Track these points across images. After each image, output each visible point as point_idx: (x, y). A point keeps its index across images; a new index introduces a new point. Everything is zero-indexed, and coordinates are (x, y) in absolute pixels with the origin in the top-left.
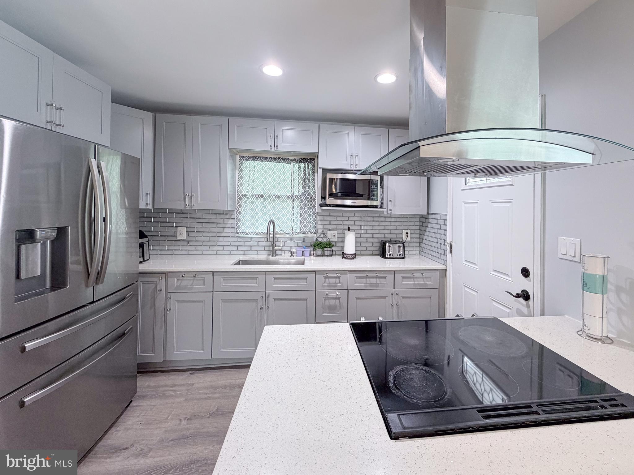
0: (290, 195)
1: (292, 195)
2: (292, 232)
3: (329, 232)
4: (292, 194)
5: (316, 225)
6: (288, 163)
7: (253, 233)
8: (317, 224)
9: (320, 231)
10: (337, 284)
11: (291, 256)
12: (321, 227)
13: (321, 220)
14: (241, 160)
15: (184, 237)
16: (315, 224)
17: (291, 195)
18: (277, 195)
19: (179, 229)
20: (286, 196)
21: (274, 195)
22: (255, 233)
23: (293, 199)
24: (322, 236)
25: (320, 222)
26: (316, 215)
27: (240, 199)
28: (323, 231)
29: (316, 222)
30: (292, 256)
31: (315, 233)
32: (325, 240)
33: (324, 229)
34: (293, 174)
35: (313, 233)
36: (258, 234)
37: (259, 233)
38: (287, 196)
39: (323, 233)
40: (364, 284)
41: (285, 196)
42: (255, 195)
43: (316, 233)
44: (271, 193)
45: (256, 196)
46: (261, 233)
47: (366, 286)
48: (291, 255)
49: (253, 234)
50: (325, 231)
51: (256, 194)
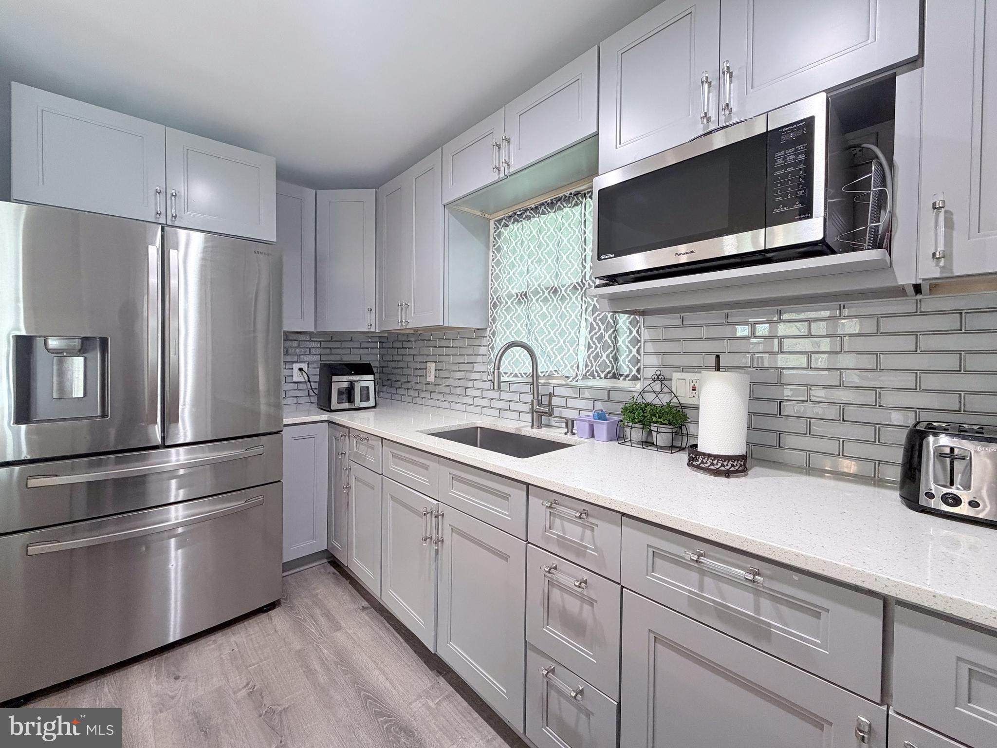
0: (577, 283)
1: (582, 282)
2: (577, 374)
3: (676, 376)
4: (582, 280)
5: (640, 355)
6: (576, 204)
7: (507, 373)
8: (642, 354)
9: (650, 373)
10: (587, 547)
11: (566, 434)
12: (653, 360)
13: (653, 341)
14: (498, 228)
15: (431, 378)
16: (638, 351)
17: (580, 280)
18: (554, 287)
19: (429, 364)
20: (569, 286)
21: (547, 289)
22: (511, 373)
23: (584, 289)
24: (657, 387)
25: (650, 347)
26: (640, 327)
27: (495, 306)
28: (658, 373)
29: (640, 347)
30: (569, 434)
31: (635, 378)
32: (665, 399)
33: (665, 367)
34: (585, 227)
35: (630, 378)
36: (518, 377)
37: (519, 375)
38: (572, 286)
39: (660, 379)
40: (690, 592)
41: (567, 286)
42: (516, 294)
43: (640, 380)
44: (539, 285)
45: (517, 296)
46: (523, 375)
47: (695, 603)
48: (568, 432)
49: (508, 375)
50: (666, 373)
51: (517, 292)
